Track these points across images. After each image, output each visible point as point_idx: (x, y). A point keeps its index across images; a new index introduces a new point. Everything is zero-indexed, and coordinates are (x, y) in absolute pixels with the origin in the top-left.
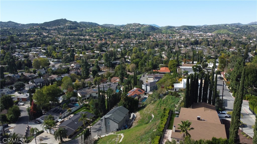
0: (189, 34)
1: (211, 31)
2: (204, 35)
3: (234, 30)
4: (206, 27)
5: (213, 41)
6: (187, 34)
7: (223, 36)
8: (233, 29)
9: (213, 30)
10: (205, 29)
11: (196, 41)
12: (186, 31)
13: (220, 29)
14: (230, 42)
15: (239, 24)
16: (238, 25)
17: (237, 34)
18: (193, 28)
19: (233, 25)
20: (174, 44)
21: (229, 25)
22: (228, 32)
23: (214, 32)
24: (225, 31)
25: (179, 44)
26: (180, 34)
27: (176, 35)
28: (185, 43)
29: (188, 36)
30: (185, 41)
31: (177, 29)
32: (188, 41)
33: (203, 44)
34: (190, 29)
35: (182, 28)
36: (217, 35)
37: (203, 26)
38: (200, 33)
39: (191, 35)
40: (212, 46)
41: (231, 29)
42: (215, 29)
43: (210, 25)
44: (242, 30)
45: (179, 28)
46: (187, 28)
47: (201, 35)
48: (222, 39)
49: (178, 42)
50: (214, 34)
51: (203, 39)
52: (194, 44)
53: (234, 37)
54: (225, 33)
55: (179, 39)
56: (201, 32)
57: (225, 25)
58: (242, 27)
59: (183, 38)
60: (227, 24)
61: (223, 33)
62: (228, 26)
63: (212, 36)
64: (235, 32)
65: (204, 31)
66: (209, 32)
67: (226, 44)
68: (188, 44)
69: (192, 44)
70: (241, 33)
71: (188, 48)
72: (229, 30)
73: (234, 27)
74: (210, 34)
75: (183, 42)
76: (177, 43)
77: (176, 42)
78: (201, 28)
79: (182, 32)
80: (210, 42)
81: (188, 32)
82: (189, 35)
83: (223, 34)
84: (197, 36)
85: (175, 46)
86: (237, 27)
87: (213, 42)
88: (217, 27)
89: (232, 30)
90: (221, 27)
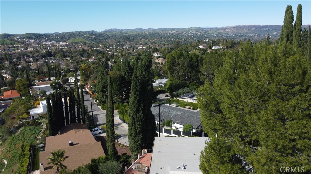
0: (38, 44)
1: (65, 39)
2: (58, 45)
3: (90, 38)
4: (57, 35)
5: (69, 51)
6: (35, 44)
7: (80, 45)
9: (67, 38)
10: (57, 38)
11: (48, 52)
12: (33, 40)
13: (74, 37)
14: (88, 51)
15: (93, 31)
16: (92, 33)
17: (93, 42)
18: (42, 36)
19: (88, 33)
20: (19, 58)
21: (83, 32)
22: (84, 40)
23: (68, 41)
24: (81, 39)
25: (26, 57)
26: (24, 44)
27: (20, 46)
28: (34, 55)
29: (36, 47)
30: (34, 53)
31: (19, 38)
32: (37, 53)
33: (57, 55)
34: (37, 37)
35: (26, 36)
36: (73, 44)
37: (53, 34)
38: (51, 43)
39: (40, 45)
40: (69, 57)
41: (86, 37)
42: (69, 37)
43: (62, 33)
44: (98, 38)
45: (23, 37)
46: (34, 37)
47: (53, 45)
48: (79, 49)
49: (24, 55)
50: (69, 43)
51: (56, 49)
52: (46, 56)
53: (91, 46)
54: (81, 42)
55: (24, 51)
56: (53, 42)
57: (80, 33)
58: (97, 35)
59: (30, 49)
61: (79, 41)
62: (83, 34)
63: (66, 45)
64: (91, 40)
66: (62, 41)
67: (84, 54)
68: (39, 56)
69: (43, 56)
70: (98, 41)
71: (39, 62)
72: (84, 38)
73: (89, 34)
74: (64, 44)
75: (31, 55)
76: (22, 56)
77: (20, 55)
78: (52, 36)
79: (28, 41)
80: (66, 53)
81: (35, 42)
82: (38, 46)
83: (79, 43)
84: (49, 46)
85: (20, 60)
86: (92, 35)
87: (70, 53)
88: (71, 35)
89: (88, 38)
90: (75, 35)
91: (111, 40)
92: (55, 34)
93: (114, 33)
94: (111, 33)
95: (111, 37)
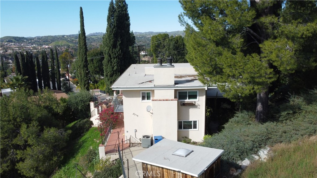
0: (18, 48)
1: (47, 43)
2: (39, 48)
4: (39, 38)
6: (15, 47)
9: (49, 41)
10: (39, 41)
12: (13, 44)
18: (22, 40)
19: (72, 36)
21: (67, 36)
23: (51, 44)
25: (4, 59)
26: (3, 47)
29: (16, 50)
34: (18, 40)
35: (5, 39)
36: (56, 47)
37: (35, 37)
42: (52, 41)
43: (45, 36)
45: (1, 40)
46: (14, 40)
48: (62, 51)
49: (2, 57)
53: (75, 49)
54: (65, 45)
56: (35, 45)
57: (63, 36)
59: (10, 52)
60: (65, 35)
63: (49, 48)
64: (75, 43)
65: (38, 43)
66: (44, 45)
72: (68, 41)
75: (10, 57)
78: (34, 40)
79: (7, 45)
83: (62, 46)
84: (30, 49)
86: (76, 39)
88: (54, 38)
89: (72, 41)
90: (58, 39)
91: (97, 43)
93: (99, 37)
94: (96, 37)
95: (96, 40)
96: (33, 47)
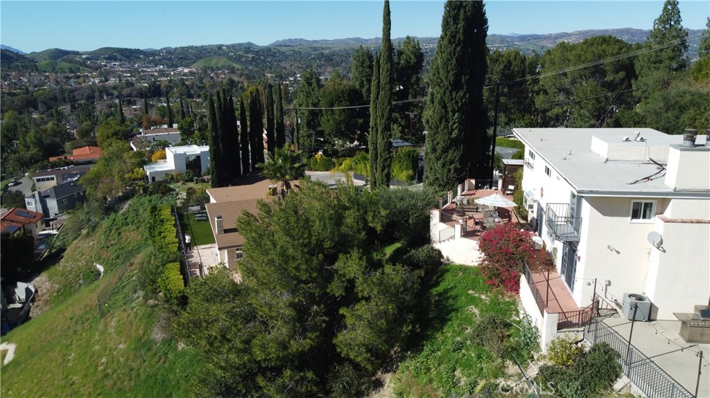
0: (129, 72)
1: (188, 62)
2: (172, 73)
3: (244, 59)
4: (169, 51)
5: (199, 85)
6: (123, 72)
7: (221, 74)
8: (240, 56)
9: (192, 59)
10: (171, 58)
11: (153, 86)
12: (117, 63)
13: (208, 56)
14: (240, 85)
15: (249, 44)
16: (248, 48)
17: (250, 68)
18: (136, 55)
19: (238, 48)
20: (91, 98)
21: (228, 47)
23: (194, 65)
24: (223, 61)
25: (105, 97)
26: (99, 70)
27: (89, 75)
28: (124, 92)
29: (126, 76)
30: (122, 89)
31: (88, 58)
32: (130, 89)
33: (174, 93)
34: (128, 57)
35: (101, 54)
36: (206, 71)
37: (162, 50)
38: (157, 68)
39: (134, 72)
40: (199, 96)
41: (234, 57)
42: (196, 57)
43: (182, 48)
44: (260, 58)
45: (95, 55)
46: (119, 56)
47: (162, 74)
48: (220, 80)
49: (101, 92)
50: (197, 69)
51: (170, 81)
52: (149, 95)
53: (246, 75)
54: (224, 67)
55: (101, 84)
56: (161, 67)
57: (220, 47)
58: (258, 52)
59: (113, 81)
60: (222, 45)
61: (219, 66)
62: (227, 50)
63: (191, 73)
64: (245, 62)
65: (168, 62)
66: (181, 66)
67: (234, 89)
68: (133, 95)
69: (143, 94)
70: (261, 66)
71: (134, 107)
73: (240, 50)
74: (186, 70)
75: (116, 93)
76: (97, 94)
77: (93, 91)
78: (159, 55)
79: (106, 66)
80: (192, 88)
81: (122, 67)
82: (129, 75)
83: (218, 69)
84: (153, 76)
85: (93, 103)
86: (248, 53)
87: (201, 88)
88: (201, 52)
89: (238, 59)
90: (209, 52)
91: (292, 63)
92: (164, 49)
93: (296, 49)
94: (291, 48)
95: (290, 56)
96: (158, 72)
